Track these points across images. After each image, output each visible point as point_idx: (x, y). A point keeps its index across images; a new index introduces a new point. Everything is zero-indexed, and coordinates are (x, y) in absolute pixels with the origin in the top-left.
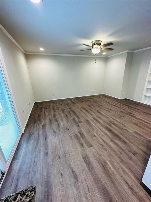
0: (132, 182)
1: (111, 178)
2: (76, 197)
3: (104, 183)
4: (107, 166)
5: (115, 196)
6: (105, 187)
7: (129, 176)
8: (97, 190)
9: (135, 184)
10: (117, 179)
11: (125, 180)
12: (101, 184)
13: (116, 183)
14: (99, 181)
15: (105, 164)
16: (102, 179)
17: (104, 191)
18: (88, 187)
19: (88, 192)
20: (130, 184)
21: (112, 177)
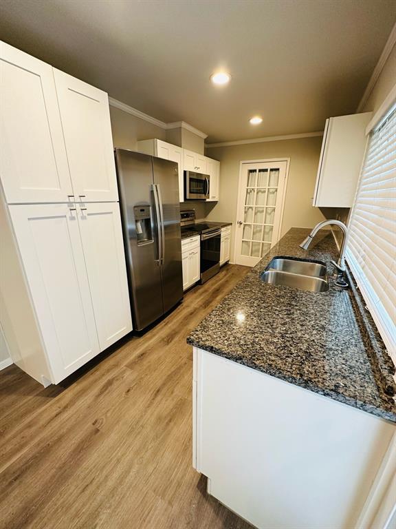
0: (54, 408)
1: (52, 447)
2: (113, 507)
3: (66, 456)
4: (18, 466)
5: (86, 428)
6: (74, 451)
7: (41, 414)
8: (85, 465)
9: (55, 403)
10: (52, 434)
11: (52, 420)
12: (71, 462)
13: (61, 433)
14: (64, 469)
15: (7, 476)
16: (57, 466)
17: (82, 449)
18: (83, 491)
19: (94, 483)
20: (57, 411)
21: (49, 445)
